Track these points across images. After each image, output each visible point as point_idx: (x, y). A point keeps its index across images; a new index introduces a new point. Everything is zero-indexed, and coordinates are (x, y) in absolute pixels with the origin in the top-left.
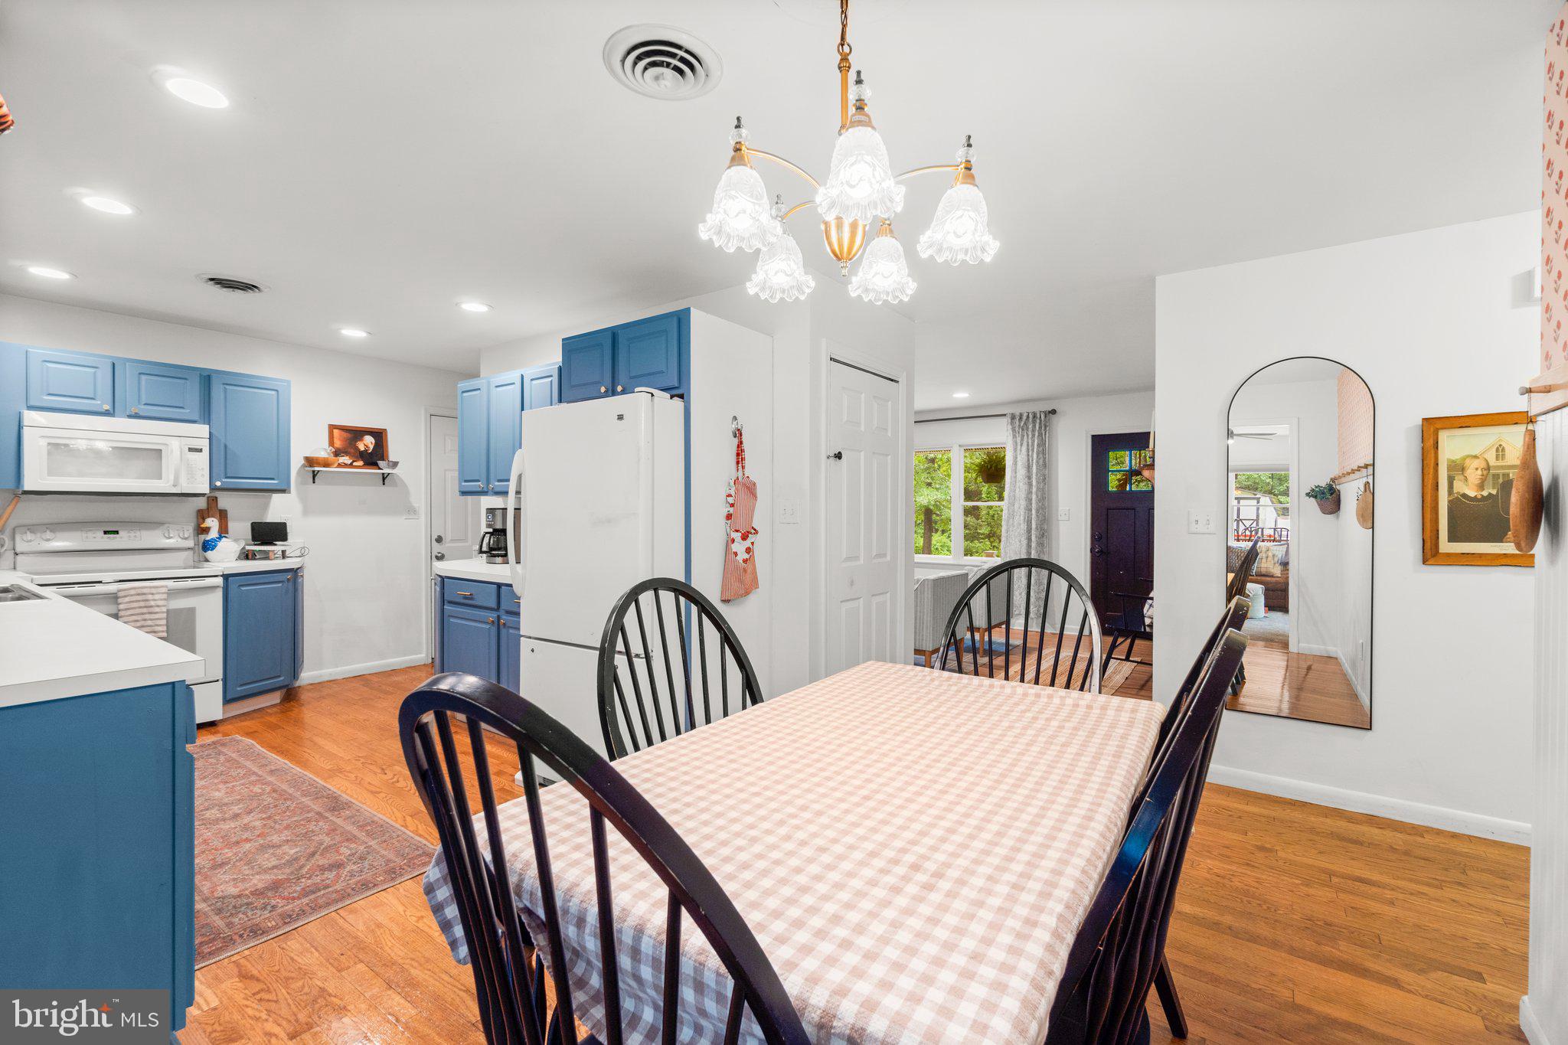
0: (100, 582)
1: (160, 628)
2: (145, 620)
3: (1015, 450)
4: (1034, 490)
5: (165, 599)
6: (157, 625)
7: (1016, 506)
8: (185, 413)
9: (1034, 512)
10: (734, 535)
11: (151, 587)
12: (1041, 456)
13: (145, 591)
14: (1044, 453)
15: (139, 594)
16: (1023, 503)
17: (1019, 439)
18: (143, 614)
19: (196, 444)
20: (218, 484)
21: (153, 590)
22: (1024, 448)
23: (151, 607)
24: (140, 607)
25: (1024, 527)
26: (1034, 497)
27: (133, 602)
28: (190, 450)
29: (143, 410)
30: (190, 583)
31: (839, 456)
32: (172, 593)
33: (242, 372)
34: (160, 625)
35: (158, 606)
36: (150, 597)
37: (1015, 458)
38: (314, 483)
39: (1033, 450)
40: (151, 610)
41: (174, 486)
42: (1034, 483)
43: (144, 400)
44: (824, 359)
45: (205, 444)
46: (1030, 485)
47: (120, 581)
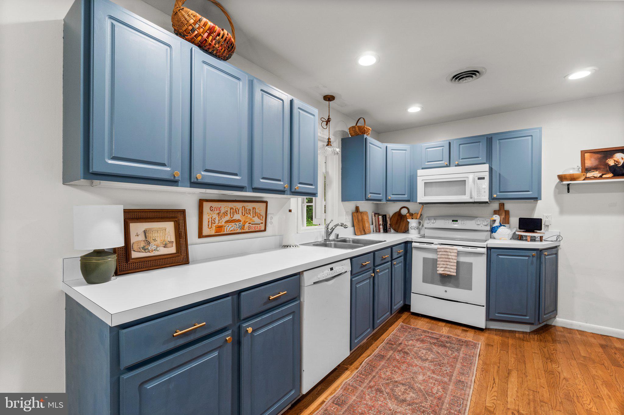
0: (433, 243)
1: (452, 270)
2: (447, 265)
5: (456, 256)
6: (451, 269)
8: (480, 160)
11: (450, 249)
13: (448, 250)
15: (445, 252)
18: (446, 261)
19: (481, 175)
20: (495, 196)
21: (451, 251)
23: (450, 259)
24: (445, 258)
27: (443, 255)
28: (479, 179)
29: (462, 162)
30: (470, 250)
32: (459, 253)
33: (514, 130)
34: (453, 269)
35: (452, 259)
36: (449, 254)
38: (568, 192)
40: (450, 260)
41: (471, 198)
43: (461, 157)
45: (487, 175)
47: (442, 244)
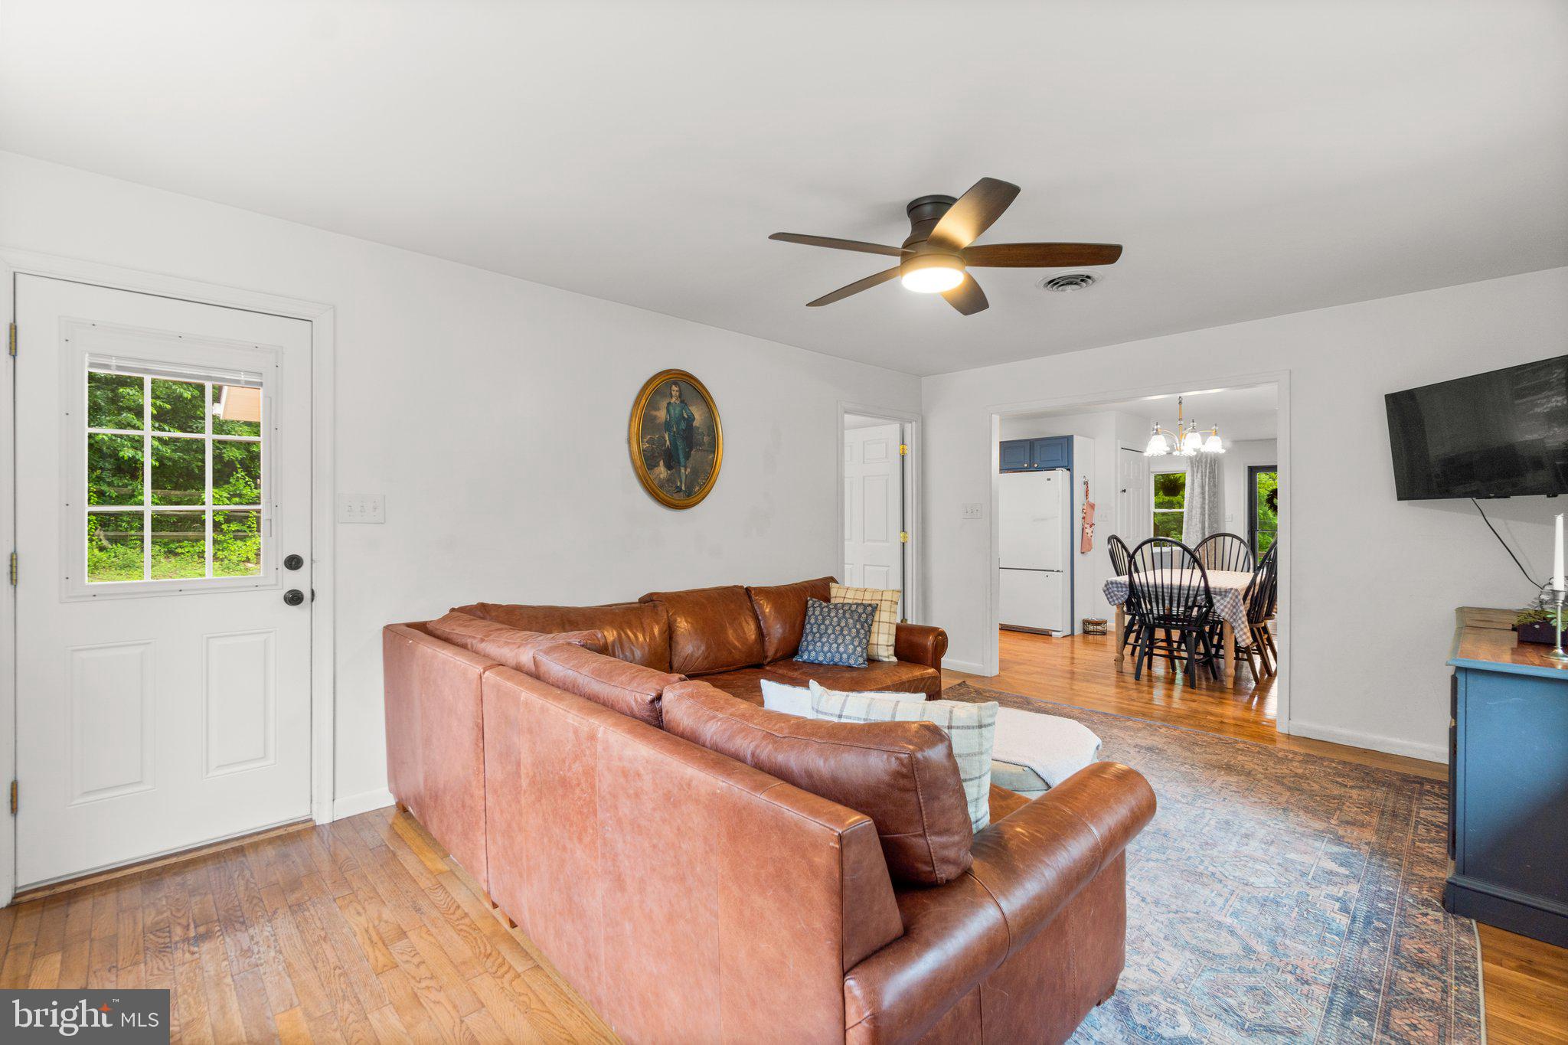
3: (1193, 476)
4: (1207, 502)
7: (1194, 512)
9: (1207, 516)
10: (1086, 526)
12: (1212, 479)
14: (1214, 478)
16: (1199, 511)
17: (1195, 469)
22: (1199, 475)
25: (1199, 526)
26: (1207, 507)
31: (1125, 491)
37: (1193, 481)
39: (1206, 476)
42: (1207, 497)
44: (1119, 448)
46: (1204, 498)
